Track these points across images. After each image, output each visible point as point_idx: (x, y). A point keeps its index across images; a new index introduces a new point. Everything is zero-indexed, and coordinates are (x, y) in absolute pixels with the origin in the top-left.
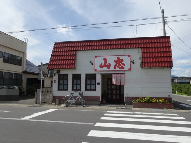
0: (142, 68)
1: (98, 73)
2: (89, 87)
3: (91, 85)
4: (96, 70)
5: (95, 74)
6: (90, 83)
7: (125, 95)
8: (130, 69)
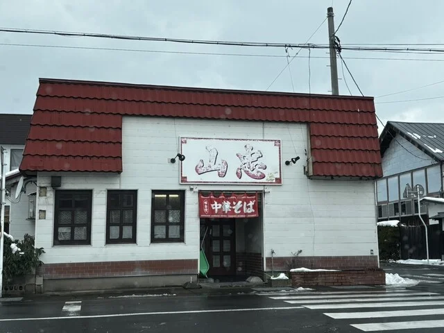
0: (309, 177)
1: (192, 189)
2: (161, 231)
3: (167, 224)
4: (184, 179)
5: (182, 193)
6: (163, 220)
7: (266, 254)
8: (279, 180)
